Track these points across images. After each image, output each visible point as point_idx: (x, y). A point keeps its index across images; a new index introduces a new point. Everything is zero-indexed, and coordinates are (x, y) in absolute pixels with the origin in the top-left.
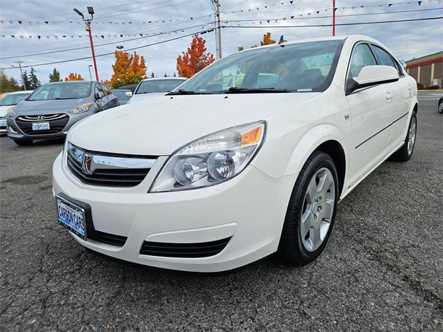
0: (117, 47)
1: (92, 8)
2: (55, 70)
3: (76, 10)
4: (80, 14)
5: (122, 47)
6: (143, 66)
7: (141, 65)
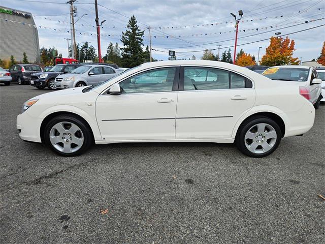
0: (276, 34)
1: (242, 11)
2: (242, 50)
3: (231, 14)
4: (234, 16)
5: (280, 33)
6: (292, 48)
7: (290, 47)
